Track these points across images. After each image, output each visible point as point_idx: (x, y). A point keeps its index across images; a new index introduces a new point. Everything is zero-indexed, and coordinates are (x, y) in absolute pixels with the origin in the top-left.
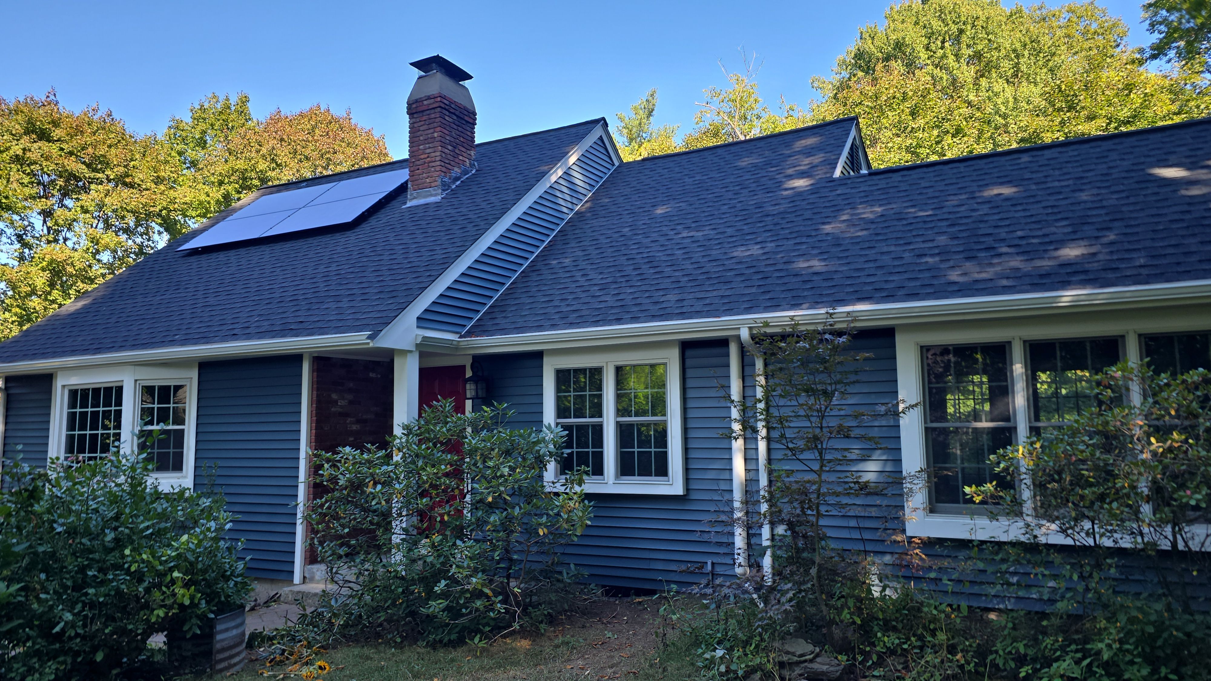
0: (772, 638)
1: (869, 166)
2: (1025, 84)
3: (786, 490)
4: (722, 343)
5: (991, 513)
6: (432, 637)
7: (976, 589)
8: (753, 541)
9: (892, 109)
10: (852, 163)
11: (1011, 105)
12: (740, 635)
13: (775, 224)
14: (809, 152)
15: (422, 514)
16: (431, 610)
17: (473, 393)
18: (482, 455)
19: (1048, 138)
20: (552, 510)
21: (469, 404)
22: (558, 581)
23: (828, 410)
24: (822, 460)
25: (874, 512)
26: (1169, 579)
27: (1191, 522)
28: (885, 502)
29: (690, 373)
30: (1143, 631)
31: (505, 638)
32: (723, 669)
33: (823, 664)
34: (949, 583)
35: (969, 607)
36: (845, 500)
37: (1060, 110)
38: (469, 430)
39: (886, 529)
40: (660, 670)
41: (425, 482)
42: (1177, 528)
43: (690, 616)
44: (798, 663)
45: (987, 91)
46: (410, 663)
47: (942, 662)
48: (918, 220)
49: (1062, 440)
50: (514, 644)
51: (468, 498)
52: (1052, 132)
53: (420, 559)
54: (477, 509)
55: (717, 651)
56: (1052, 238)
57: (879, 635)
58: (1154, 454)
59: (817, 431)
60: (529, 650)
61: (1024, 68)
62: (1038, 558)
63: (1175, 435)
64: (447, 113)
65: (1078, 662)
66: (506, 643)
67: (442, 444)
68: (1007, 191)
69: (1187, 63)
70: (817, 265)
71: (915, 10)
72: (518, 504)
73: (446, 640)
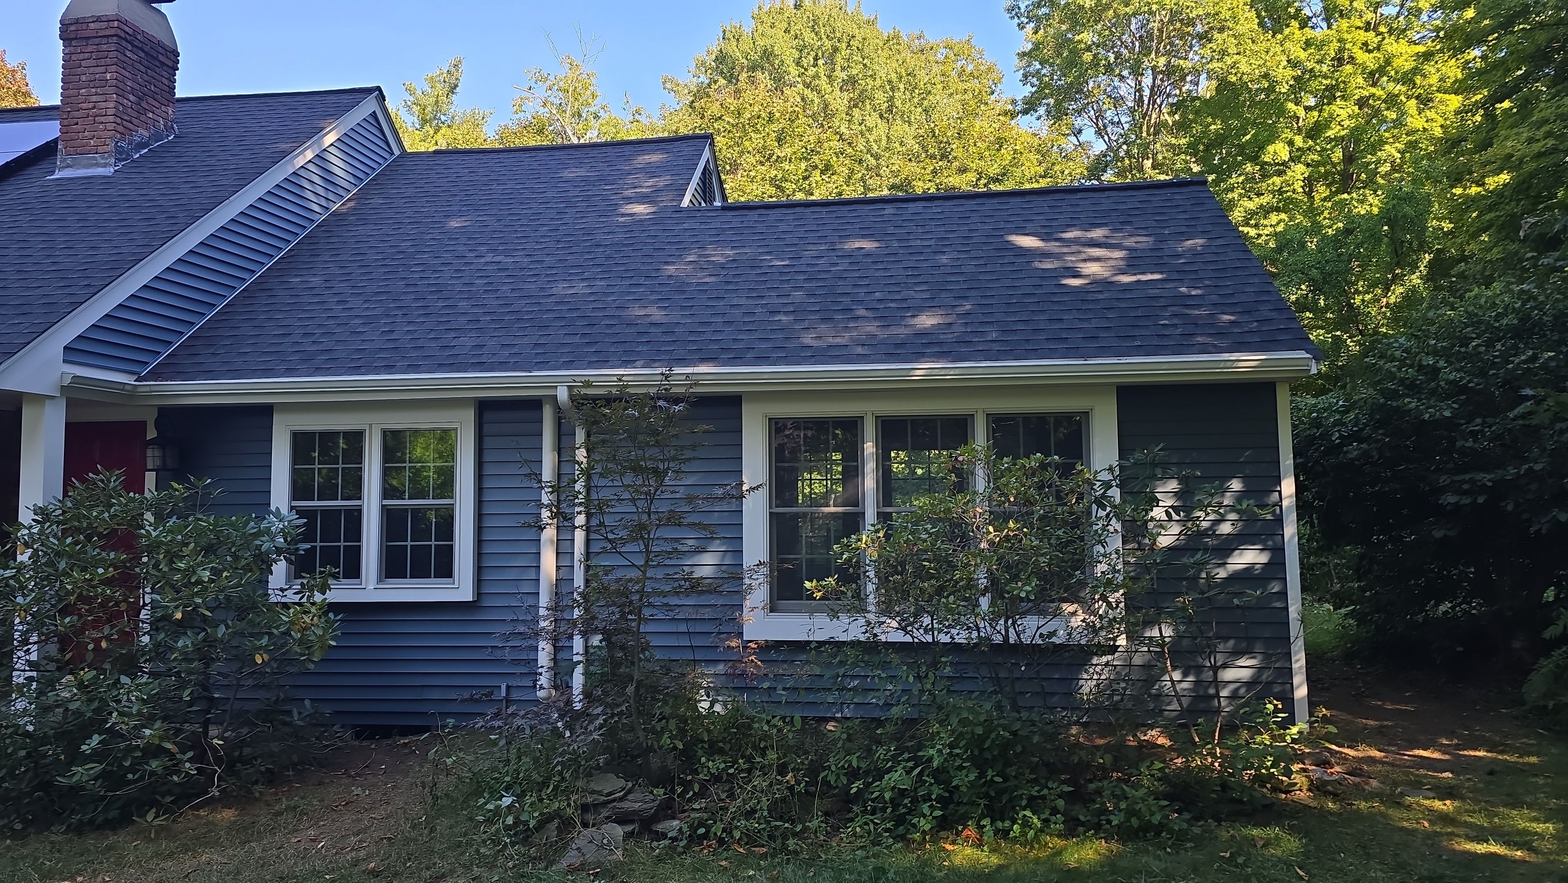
0: (576, 776)
1: (724, 198)
2: (899, 122)
3: (604, 590)
4: (534, 405)
5: (832, 610)
6: (76, 818)
7: (811, 698)
8: (561, 655)
9: (757, 131)
10: (704, 192)
11: (884, 143)
12: (535, 776)
13: (608, 258)
14: (651, 171)
15: (64, 642)
16: (75, 779)
17: (158, 463)
18: (167, 552)
19: (919, 188)
20: (277, 628)
21: (150, 479)
22: (285, 724)
23: (658, 493)
24: (648, 552)
25: (707, 614)
26: (1001, 675)
27: (1023, 614)
28: (720, 602)
29: (488, 442)
30: (973, 732)
31: (198, 810)
32: (510, 820)
33: (635, 802)
34: (783, 693)
35: (804, 718)
36: (674, 601)
37: (933, 157)
38: (149, 516)
39: (720, 633)
40: (426, 831)
41: (69, 593)
42: (1010, 622)
43: (471, 758)
44: (605, 804)
45: (860, 124)
46: (36, 859)
47: (771, 785)
48: (774, 270)
49: (906, 527)
50: (210, 818)
51: (144, 614)
52: (924, 181)
53: (58, 706)
54: (157, 629)
55: (504, 799)
56: (910, 303)
57: (703, 760)
58: (991, 543)
59: (645, 517)
60: (235, 822)
61: (898, 103)
62: (876, 659)
63: (1011, 524)
64: (130, 48)
65: (909, 772)
66: (198, 817)
67: (101, 536)
68: (868, 245)
69: (1055, 123)
70: (656, 314)
71: (786, 15)
72: (224, 622)
73: (101, 819)
